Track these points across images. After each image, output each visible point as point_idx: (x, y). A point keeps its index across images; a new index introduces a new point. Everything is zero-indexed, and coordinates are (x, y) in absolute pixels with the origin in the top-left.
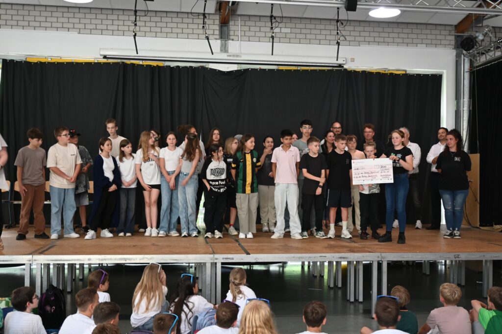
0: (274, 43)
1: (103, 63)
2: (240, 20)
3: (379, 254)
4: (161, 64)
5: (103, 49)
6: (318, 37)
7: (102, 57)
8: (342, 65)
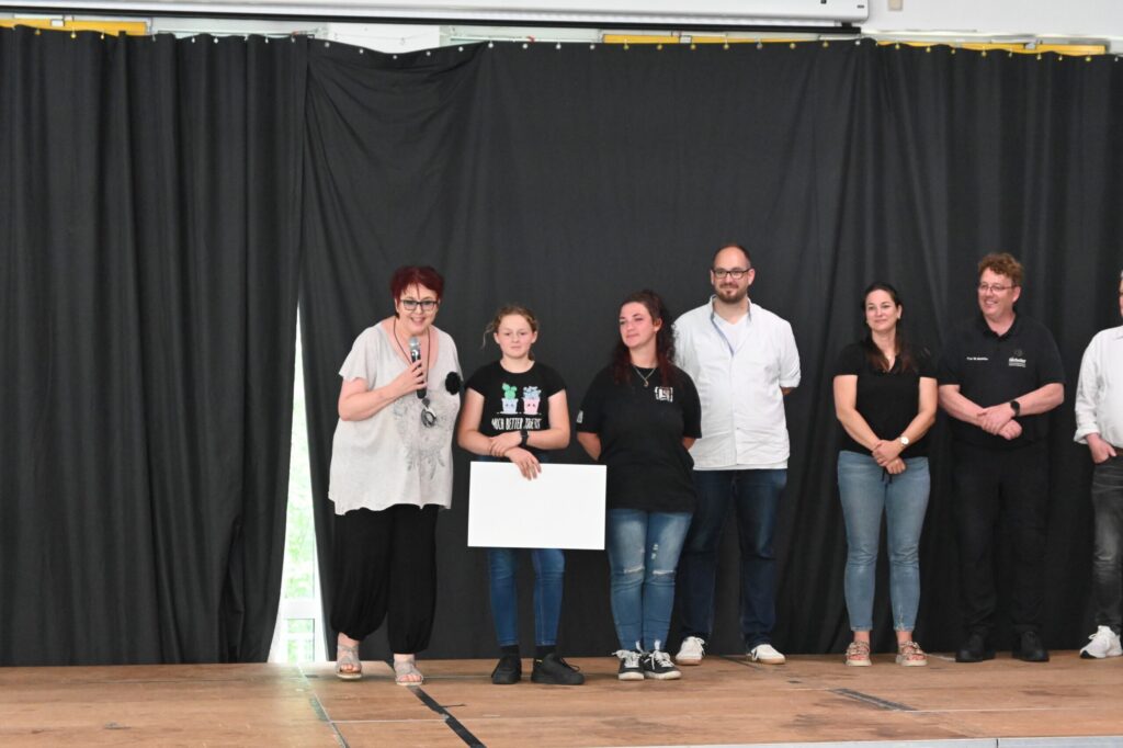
4: (136, 27)
8: (855, 25)
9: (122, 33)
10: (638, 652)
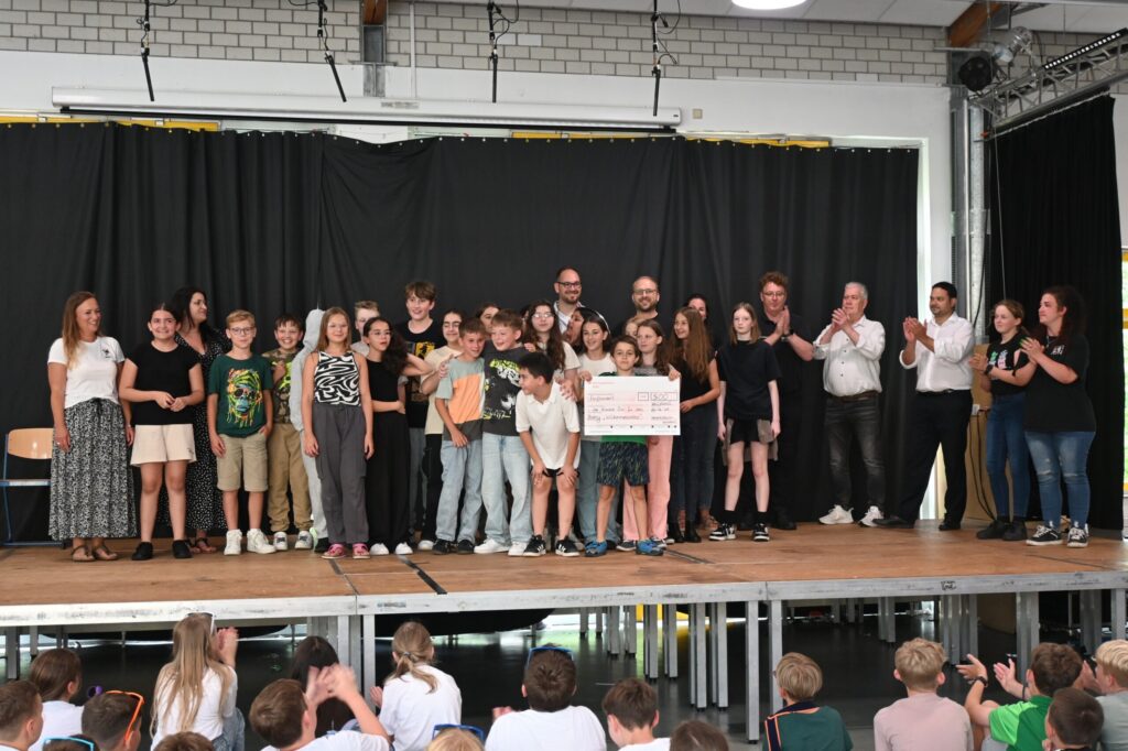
0: (498, 73)
1: (62, 124)
2: (412, 13)
3: (760, 585)
4: (211, 126)
5: (59, 88)
6: (611, 56)
7: (58, 109)
8: (673, 127)
9: (202, 130)
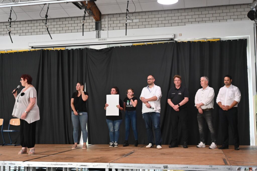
7: (31, 48)
8: (173, 39)
9: (61, 50)
10: (113, 143)
